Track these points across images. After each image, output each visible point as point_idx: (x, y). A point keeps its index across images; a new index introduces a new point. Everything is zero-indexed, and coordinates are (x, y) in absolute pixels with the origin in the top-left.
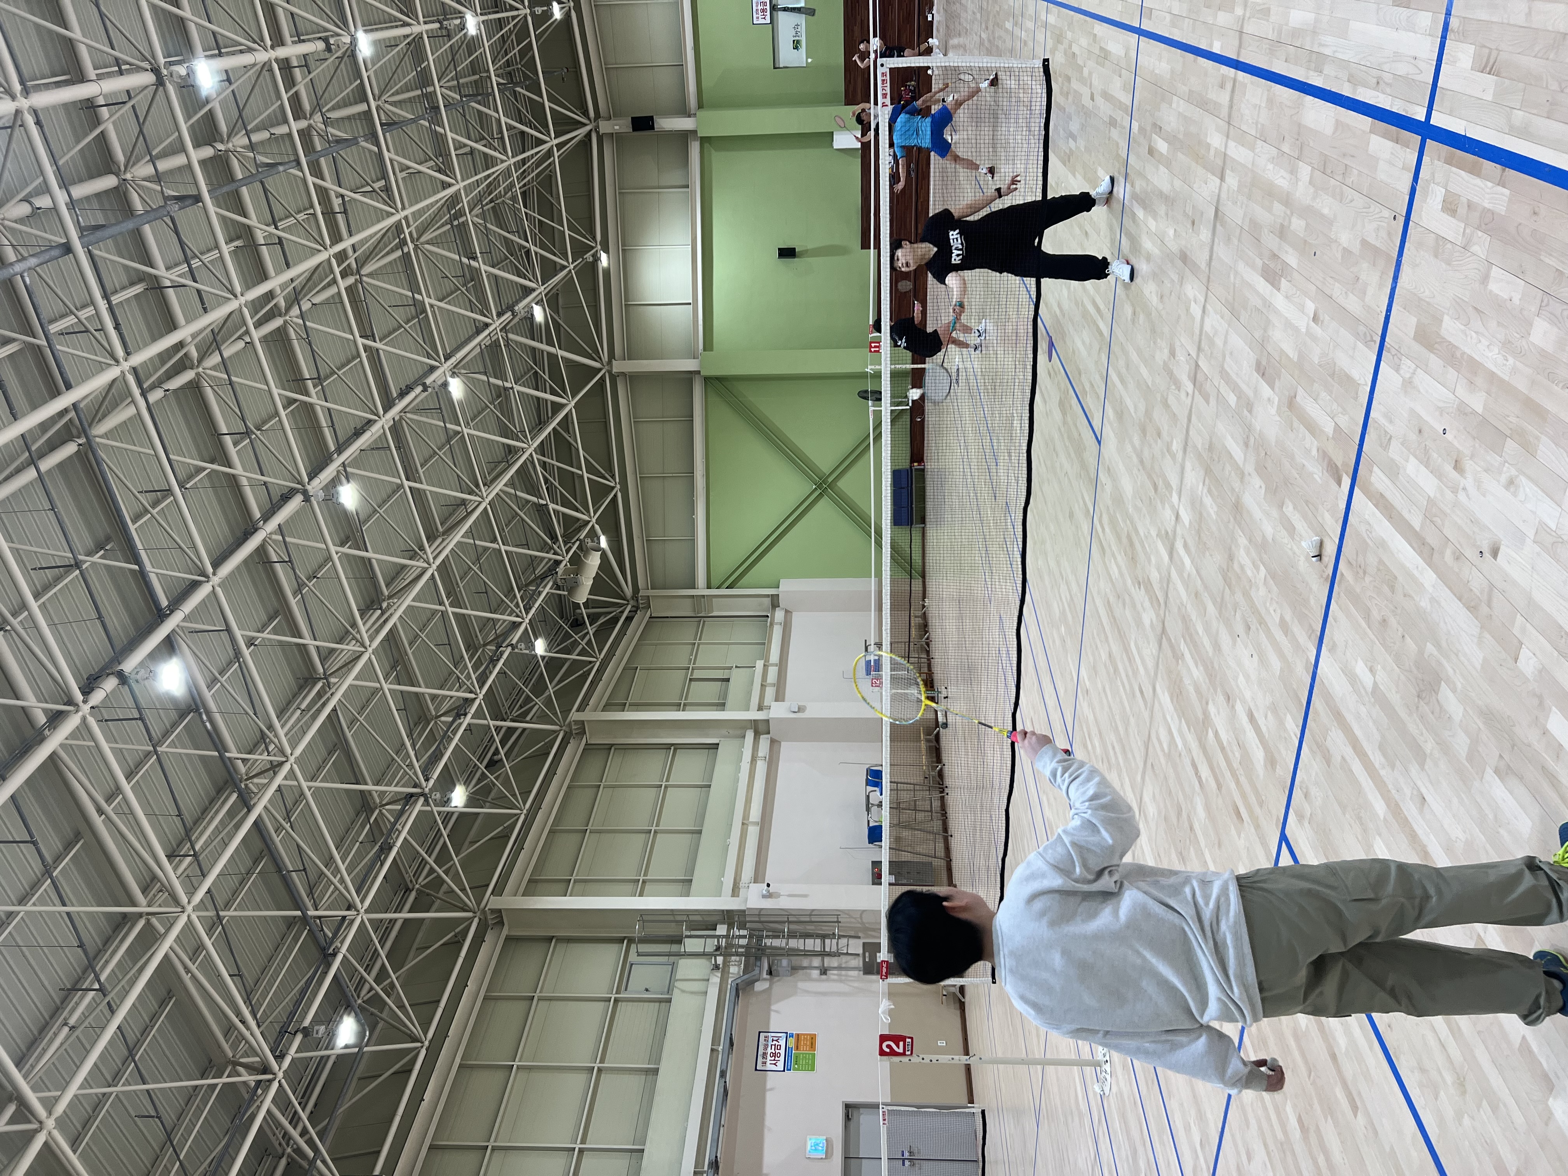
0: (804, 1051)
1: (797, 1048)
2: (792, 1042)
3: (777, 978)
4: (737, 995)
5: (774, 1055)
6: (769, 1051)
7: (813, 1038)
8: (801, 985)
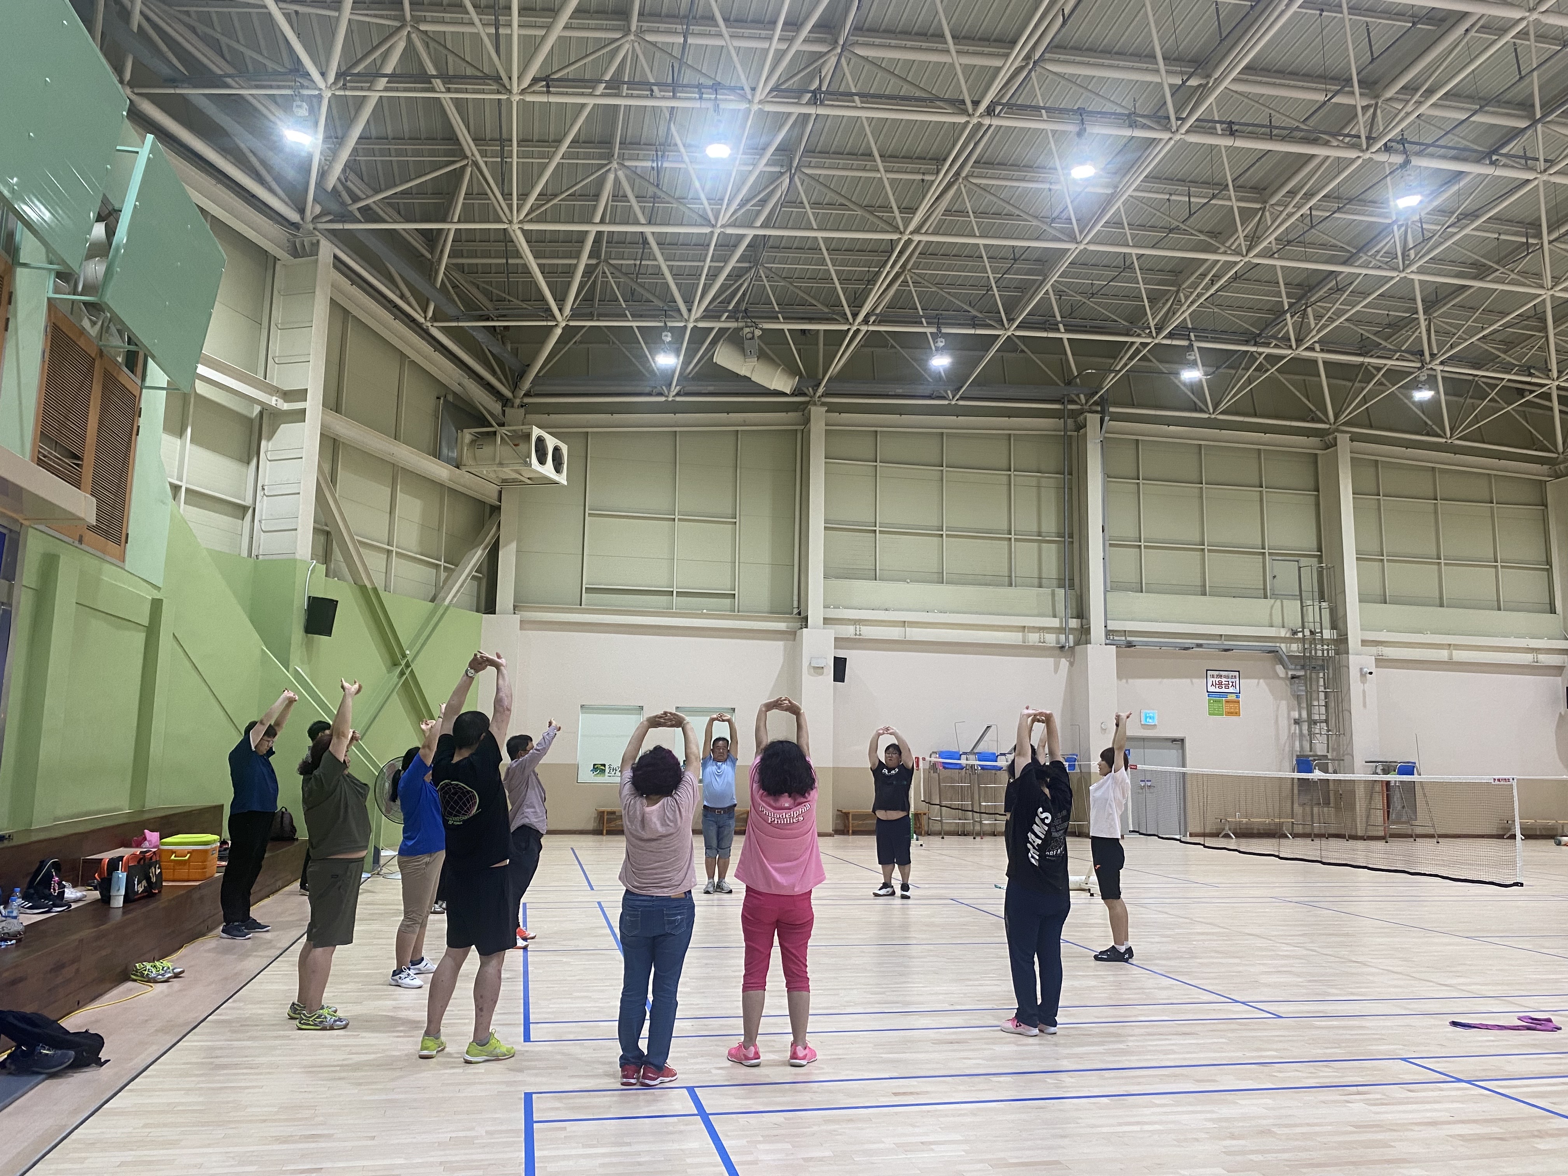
0: (1225, 708)
1: (1227, 702)
2: (1232, 697)
3: (1288, 682)
4: (1270, 652)
5: (1220, 683)
6: (1223, 680)
7: (1237, 714)
8: (1284, 703)
